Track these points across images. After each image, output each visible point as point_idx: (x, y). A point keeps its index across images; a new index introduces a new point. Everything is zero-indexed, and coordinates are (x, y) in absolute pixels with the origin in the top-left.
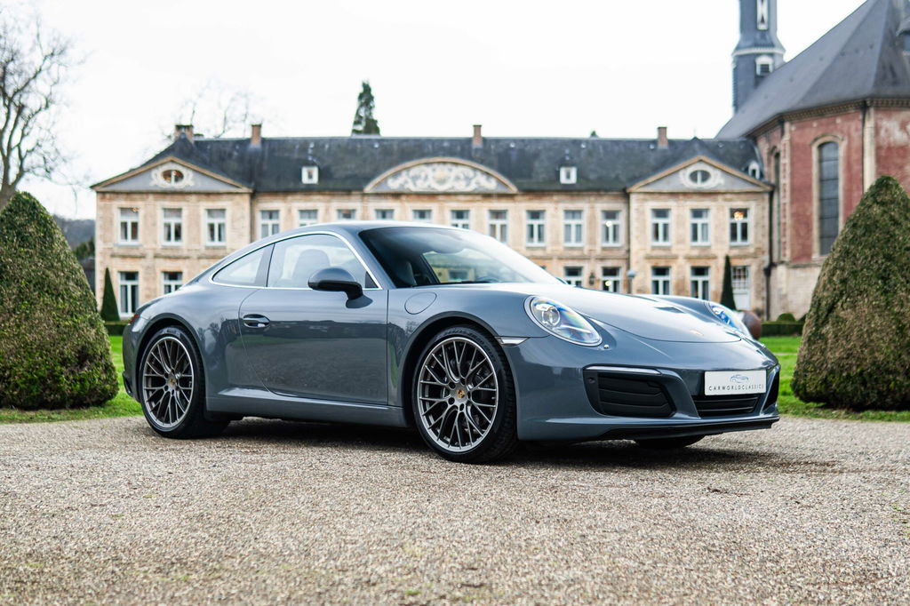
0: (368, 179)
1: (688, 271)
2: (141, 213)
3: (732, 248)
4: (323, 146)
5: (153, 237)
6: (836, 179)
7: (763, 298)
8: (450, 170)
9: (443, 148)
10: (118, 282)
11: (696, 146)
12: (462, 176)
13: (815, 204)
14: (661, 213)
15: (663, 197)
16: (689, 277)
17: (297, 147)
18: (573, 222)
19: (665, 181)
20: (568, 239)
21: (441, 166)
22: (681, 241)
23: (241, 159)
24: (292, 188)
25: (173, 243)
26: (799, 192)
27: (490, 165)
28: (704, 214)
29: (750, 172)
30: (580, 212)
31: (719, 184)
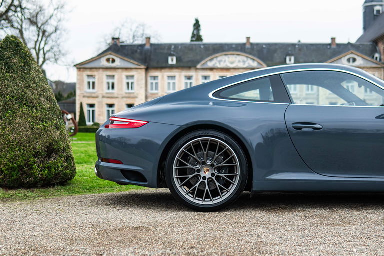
0: (198, 62)
2: (97, 77)
4: (178, 47)
5: (102, 88)
8: (236, 58)
9: (232, 48)
10: (86, 109)
11: (350, 46)
12: (241, 61)
17: (167, 48)
19: (335, 62)
21: (232, 56)
23: (141, 53)
24: (164, 66)
25: (111, 91)
27: (254, 55)
29: (375, 58)
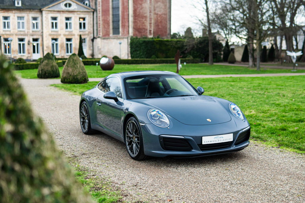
1: (65, 40)
3: (80, 31)
6: (118, 8)
7: (91, 50)
13: (111, 16)
14: (55, 19)
15: (55, 12)
16: (65, 42)
18: (21, 21)
19: (56, 6)
20: (19, 27)
22: (62, 29)
26: (105, 12)
28: (70, 19)
29: (85, 4)
30: (23, 17)
31: (75, 8)
